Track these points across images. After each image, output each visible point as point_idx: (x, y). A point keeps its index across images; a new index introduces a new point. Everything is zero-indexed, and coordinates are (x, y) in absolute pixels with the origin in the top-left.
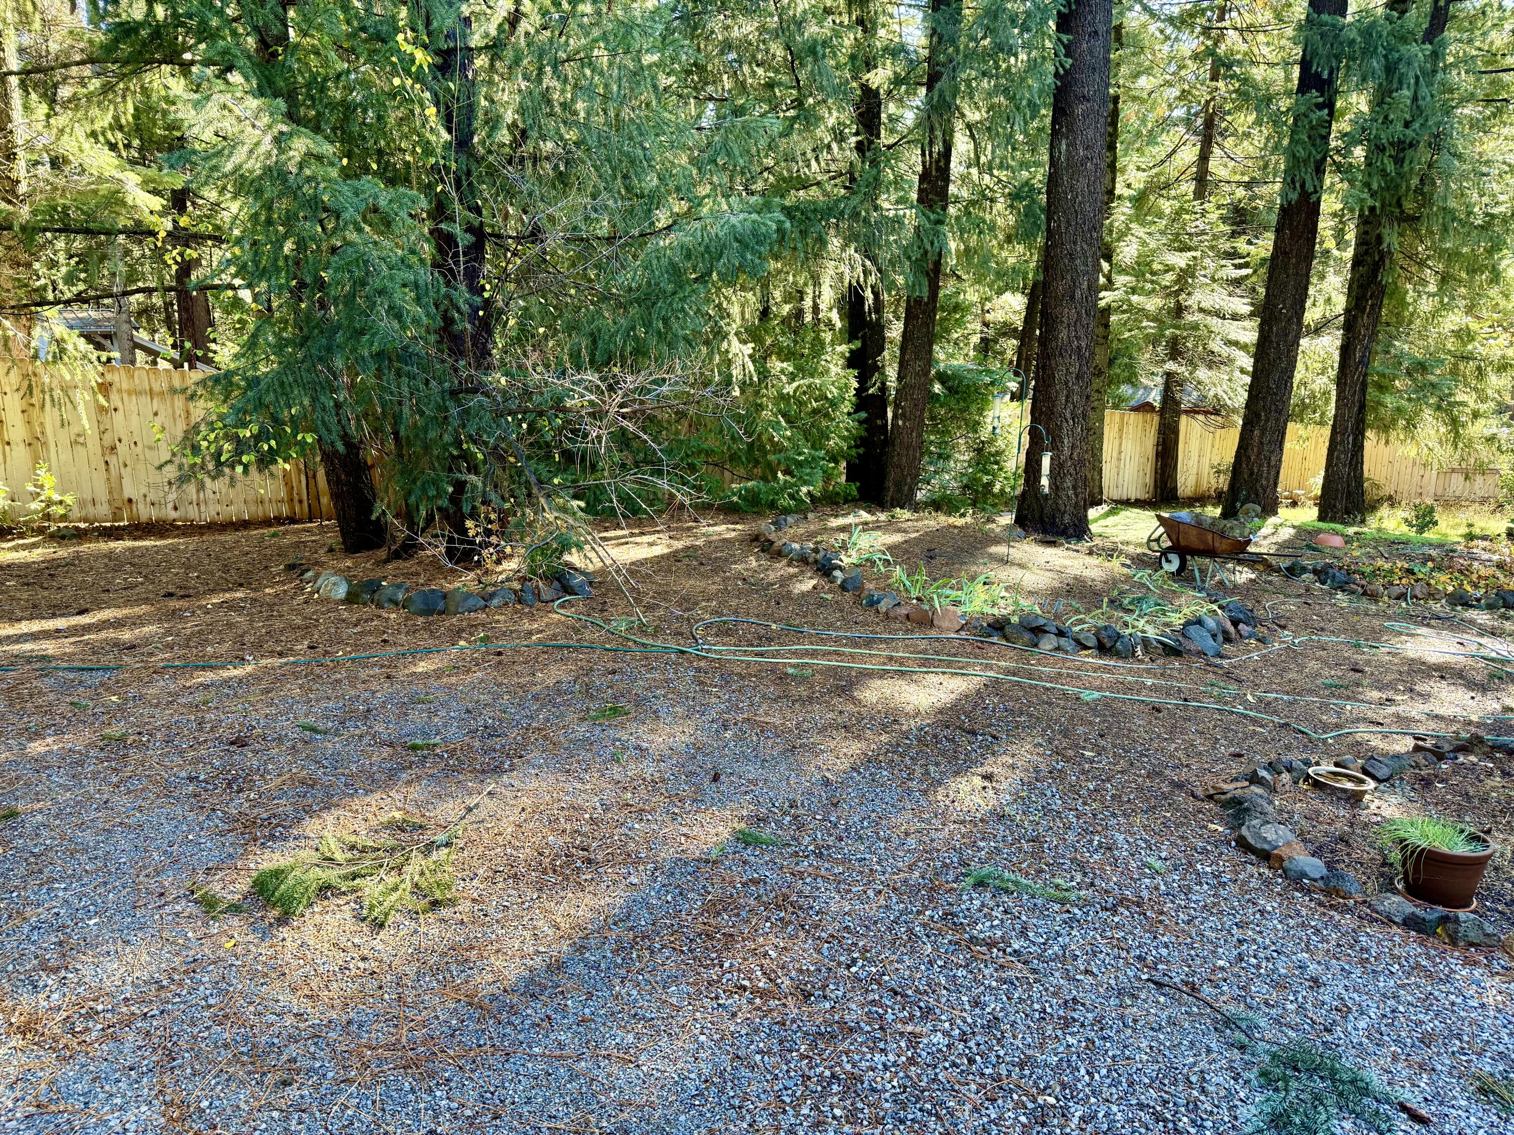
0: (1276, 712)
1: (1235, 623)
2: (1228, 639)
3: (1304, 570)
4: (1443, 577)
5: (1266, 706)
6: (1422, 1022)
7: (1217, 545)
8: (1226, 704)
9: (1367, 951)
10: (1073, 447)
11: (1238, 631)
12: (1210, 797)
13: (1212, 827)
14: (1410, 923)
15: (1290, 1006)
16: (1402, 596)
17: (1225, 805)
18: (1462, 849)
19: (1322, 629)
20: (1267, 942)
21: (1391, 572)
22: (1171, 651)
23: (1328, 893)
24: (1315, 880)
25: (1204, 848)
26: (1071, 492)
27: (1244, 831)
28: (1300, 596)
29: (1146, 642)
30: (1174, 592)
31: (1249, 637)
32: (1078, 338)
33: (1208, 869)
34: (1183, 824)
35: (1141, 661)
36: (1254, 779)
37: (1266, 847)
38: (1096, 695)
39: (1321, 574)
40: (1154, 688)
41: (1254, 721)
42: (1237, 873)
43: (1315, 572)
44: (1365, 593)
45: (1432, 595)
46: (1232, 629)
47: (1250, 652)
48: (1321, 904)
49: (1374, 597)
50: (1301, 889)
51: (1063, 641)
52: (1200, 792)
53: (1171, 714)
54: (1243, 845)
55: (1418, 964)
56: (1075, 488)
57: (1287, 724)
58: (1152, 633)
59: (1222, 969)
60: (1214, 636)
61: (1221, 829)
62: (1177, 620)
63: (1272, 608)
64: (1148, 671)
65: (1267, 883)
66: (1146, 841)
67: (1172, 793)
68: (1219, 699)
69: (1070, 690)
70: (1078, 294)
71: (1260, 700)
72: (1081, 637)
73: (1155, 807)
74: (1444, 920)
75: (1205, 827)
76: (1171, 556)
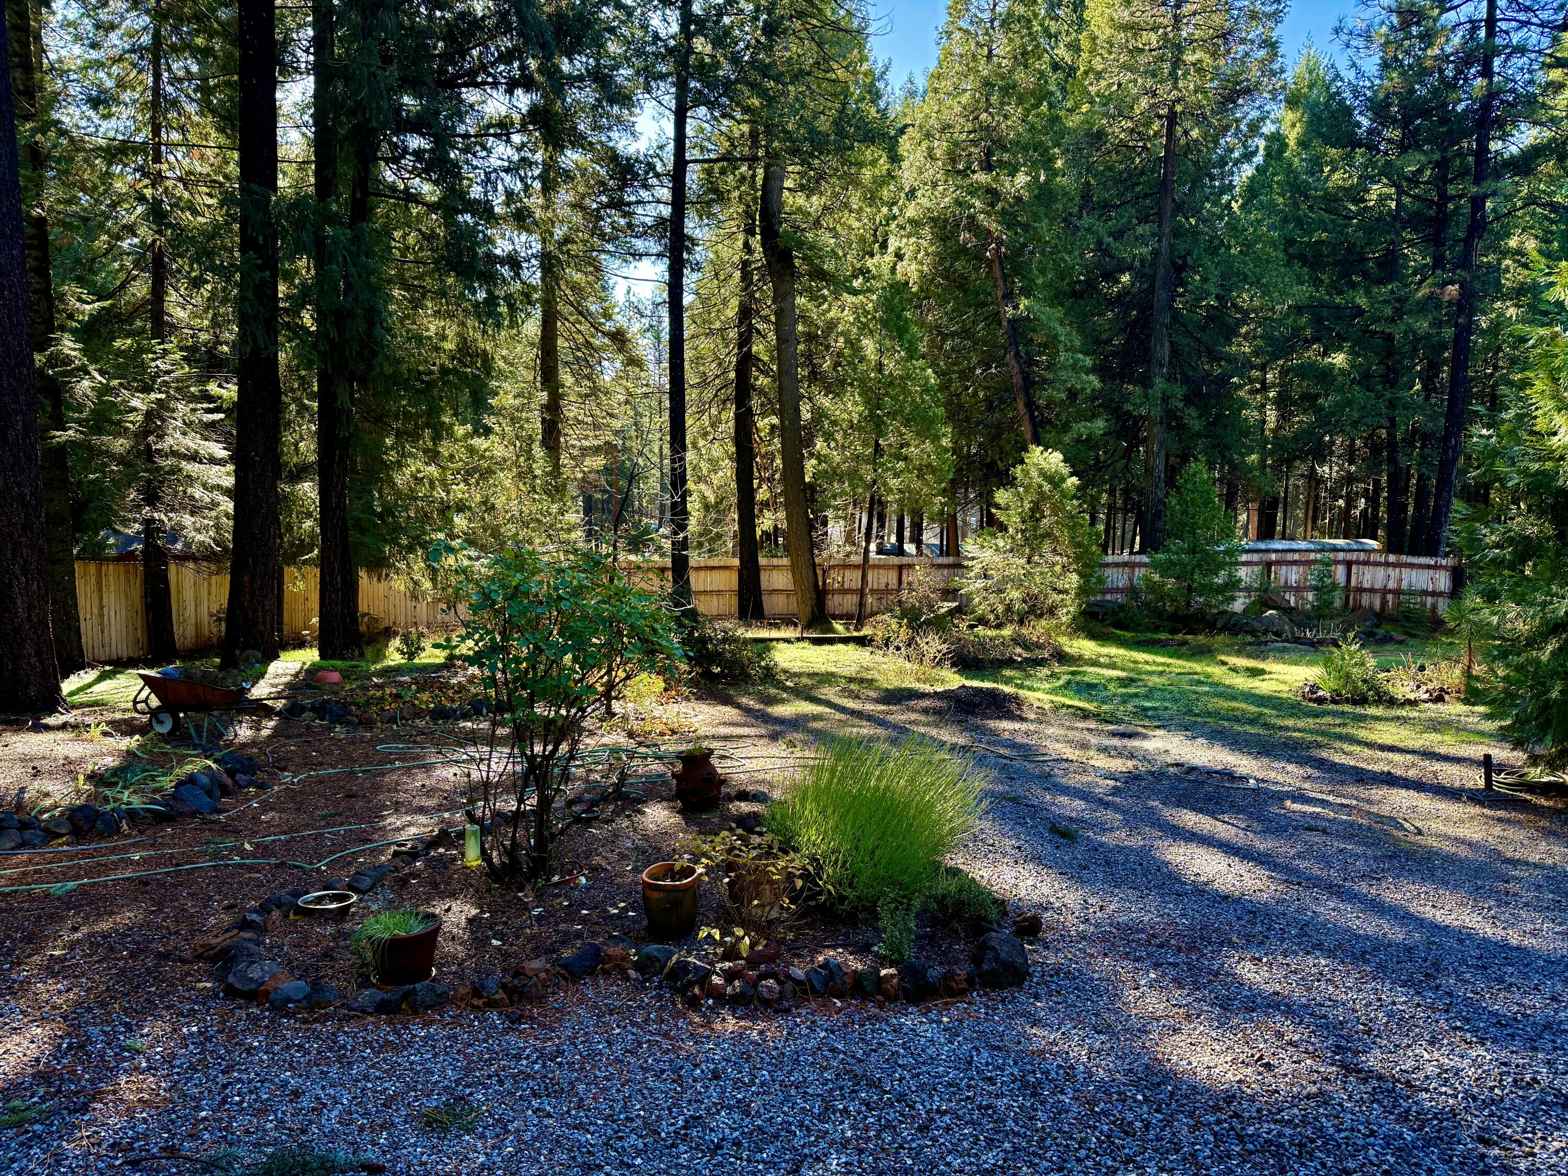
0: (274, 854)
1: (231, 773)
2: (226, 792)
3: (303, 709)
4: (425, 696)
5: (263, 850)
6: (386, 1089)
7: (209, 697)
8: (222, 858)
9: (344, 1047)
10: (30, 607)
11: (236, 782)
12: (199, 957)
13: (201, 985)
14: (383, 1008)
15: (270, 1125)
16: (393, 720)
17: (213, 960)
18: (417, 929)
19: (321, 764)
20: (252, 1075)
21: (382, 698)
22: (159, 819)
23: (311, 1009)
24: (299, 1001)
25: (192, 1009)
26: (33, 660)
27: (231, 979)
28: (300, 736)
29: (132, 815)
30: (166, 754)
31: (248, 786)
32: (19, 485)
33: (195, 1029)
34: (168, 993)
35: (129, 836)
36: (245, 925)
37: (253, 986)
38: (71, 885)
39: (320, 710)
40: (144, 861)
41: (251, 869)
42: (224, 1022)
43: (314, 709)
44: (360, 723)
45: (418, 713)
46: (229, 781)
47: (249, 800)
48: (305, 1021)
49: (368, 724)
50: (288, 1015)
51: (28, 834)
52: (188, 954)
53: (162, 885)
54: (231, 993)
55: (387, 1041)
56: (38, 654)
57: (283, 863)
58: (137, 802)
59: (205, 1119)
60: (209, 793)
61: (209, 985)
62: (167, 783)
63: (272, 752)
64: (134, 845)
65: (255, 1020)
66: (126, 1025)
67: (157, 966)
68: (215, 856)
69: (38, 888)
70: (11, 435)
71: (257, 846)
72: (51, 826)
73: (138, 986)
74: (407, 995)
75: (193, 989)
76: (162, 716)
